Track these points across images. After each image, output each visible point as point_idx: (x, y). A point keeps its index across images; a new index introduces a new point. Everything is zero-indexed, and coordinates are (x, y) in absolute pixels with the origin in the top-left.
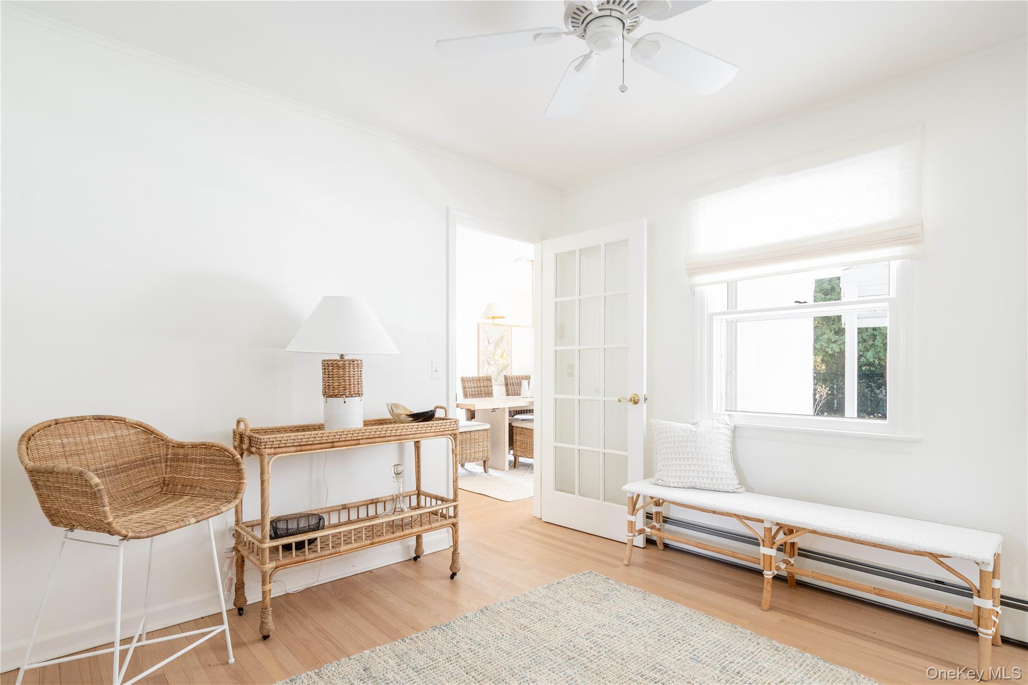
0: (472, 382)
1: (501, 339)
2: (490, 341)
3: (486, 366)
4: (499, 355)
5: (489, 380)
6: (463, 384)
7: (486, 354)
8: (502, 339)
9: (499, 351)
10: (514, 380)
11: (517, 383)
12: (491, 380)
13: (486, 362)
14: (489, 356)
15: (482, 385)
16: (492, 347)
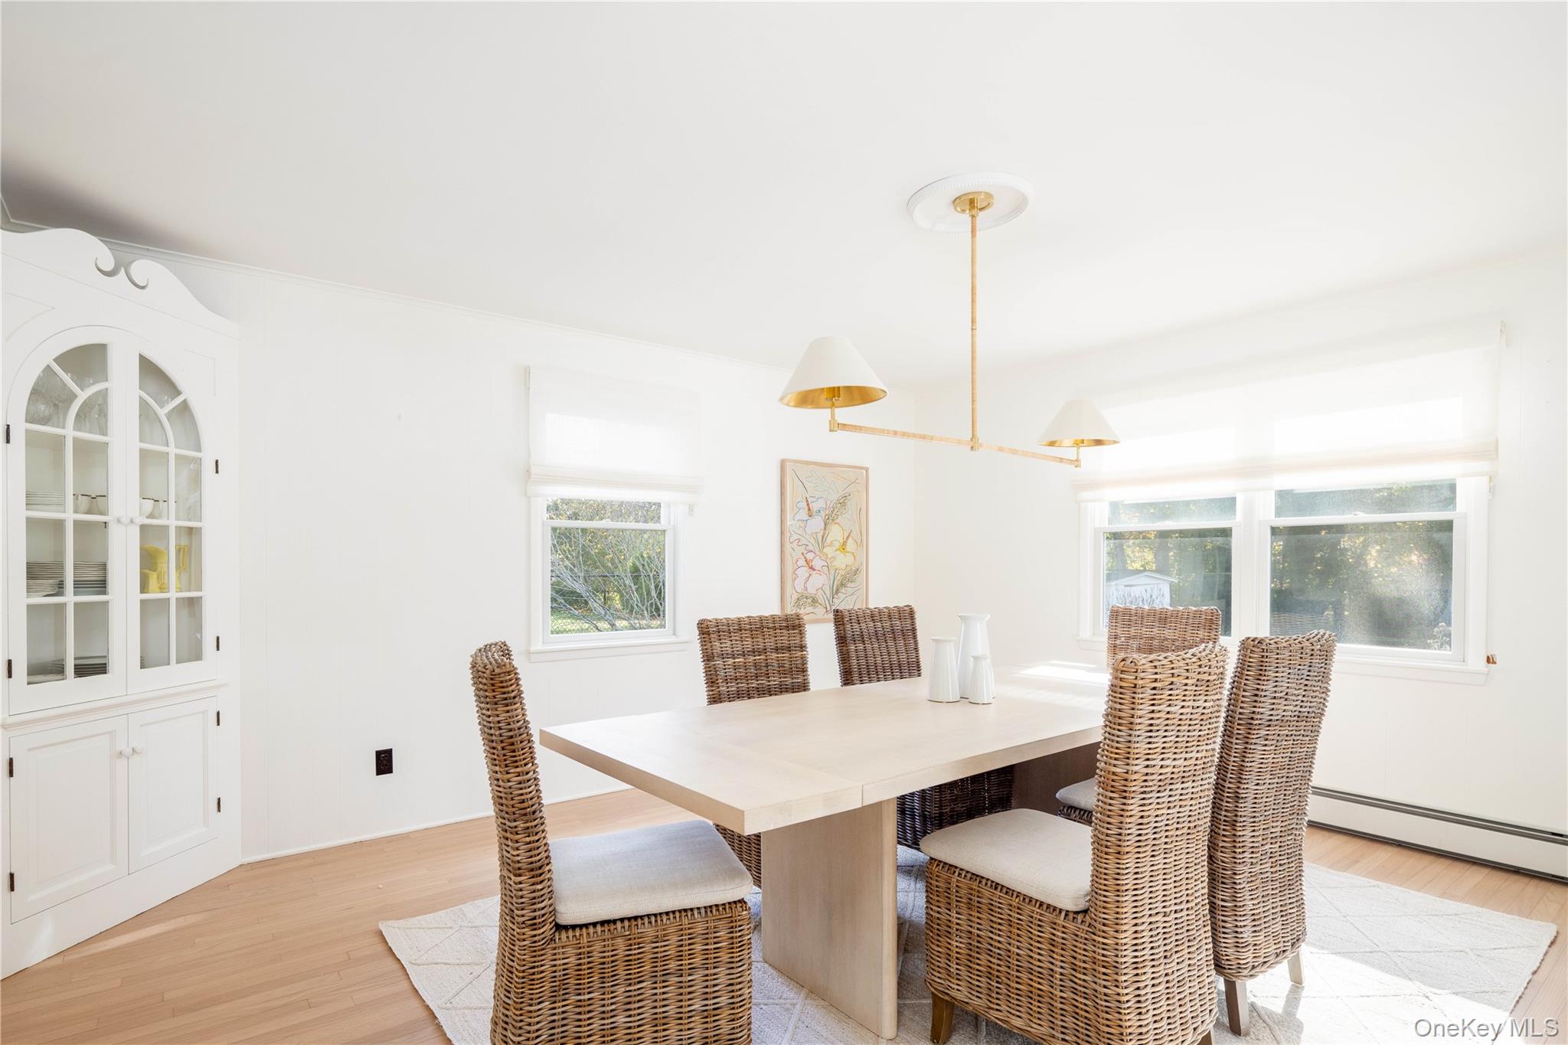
0: (736, 636)
1: (843, 502)
2: (815, 507)
3: (803, 572)
4: (837, 545)
5: (794, 627)
6: (703, 643)
7: (804, 542)
8: (843, 504)
9: (836, 533)
10: (863, 626)
11: (872, 631)
12: (800, 626)
13: (802, 562)
14: (810, 547)
15: (770, 643)
16: (816, 524)
